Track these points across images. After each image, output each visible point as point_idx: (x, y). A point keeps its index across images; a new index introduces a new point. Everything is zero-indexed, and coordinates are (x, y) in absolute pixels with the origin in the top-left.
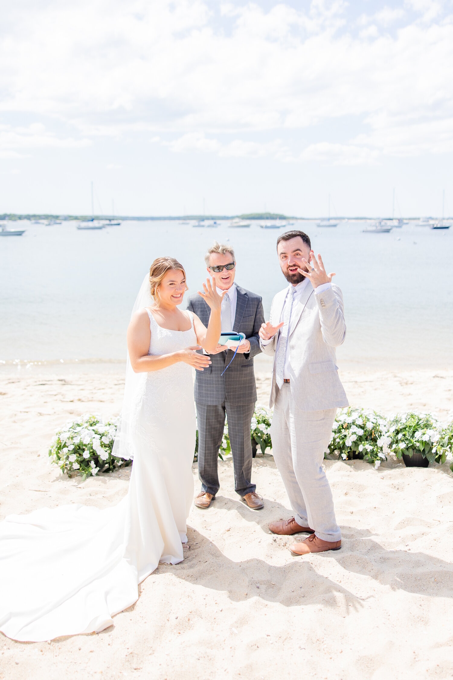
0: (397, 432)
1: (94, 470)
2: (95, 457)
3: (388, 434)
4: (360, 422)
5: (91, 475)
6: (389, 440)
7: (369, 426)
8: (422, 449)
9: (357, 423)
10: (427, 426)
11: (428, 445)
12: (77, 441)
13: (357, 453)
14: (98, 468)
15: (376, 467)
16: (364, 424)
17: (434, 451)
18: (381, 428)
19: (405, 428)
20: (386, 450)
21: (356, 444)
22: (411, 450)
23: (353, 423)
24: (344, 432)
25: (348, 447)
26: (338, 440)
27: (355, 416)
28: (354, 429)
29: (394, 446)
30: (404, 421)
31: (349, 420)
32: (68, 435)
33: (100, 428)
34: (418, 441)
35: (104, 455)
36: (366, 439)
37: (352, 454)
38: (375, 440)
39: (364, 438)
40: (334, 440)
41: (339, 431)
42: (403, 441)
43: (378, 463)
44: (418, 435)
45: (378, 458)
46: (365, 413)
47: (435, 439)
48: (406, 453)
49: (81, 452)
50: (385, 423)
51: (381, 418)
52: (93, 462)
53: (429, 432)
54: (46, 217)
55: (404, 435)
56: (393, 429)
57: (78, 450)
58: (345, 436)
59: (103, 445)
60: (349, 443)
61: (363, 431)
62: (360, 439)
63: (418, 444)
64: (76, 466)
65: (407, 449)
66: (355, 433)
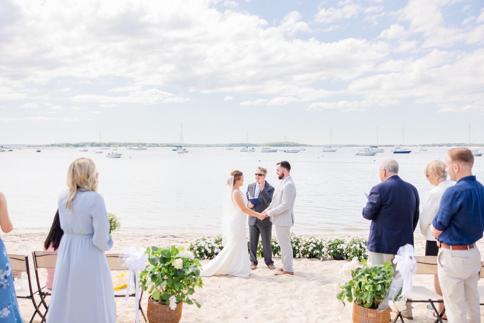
0: (330, 246)
1: (206, 257)
2: (206, 252)
3: (326, 247)
4: (314, 242)
5: (205, 259)
6: (327, 250)
7: (318, 243)
8: (340, 252)
9: (313, 242)
10: (342, 243)
11: (342, 250)
12: (199, 245)
13: (313, 255)
14: (207, 257)
15: (321, 260)
16: (316, 243)
17: (344, 252)
18: (324, 244)
19: (333, 244)
20: (325, 253)
21: (313, 250)
22: (336, 253)
23: (312, 242)
24: (308, 246)
25: (310, 252)
26: (305, 249)
27: (312, 239)
28: (312, 244)
29: (329, 252)
30: (333, 241)
31: (310, 241)
32: (196, 243)
33: (208, 241)
34: (338, 249)
35: (210, 251)
36: (317, 249)
37: (311, 256)
38: (320, 250)
39: (316, 248)
40: (304, 249)
41: (306, 246)
42: (332, 249)
43: (322, 258)
44: (338, 246)
45: (322, 257)
46: (317, 238)
47: (344, 248)
48: (334, 255)
49: (201, 250)
50: (325, 243)
51: (324, 241)
52: (205, 254)
53: (343, 245)
54: (137, 145)
55: (333, 247)
56: (328, 245)
57: (199, 249)
58: (308, 248)
59: (209, 248)
60: (310, 250)
61: (316, 245)
62: (314, 248)
63: (338, 251)
64: (198, 256)
65: (334, 252)
66: (312, 246)
